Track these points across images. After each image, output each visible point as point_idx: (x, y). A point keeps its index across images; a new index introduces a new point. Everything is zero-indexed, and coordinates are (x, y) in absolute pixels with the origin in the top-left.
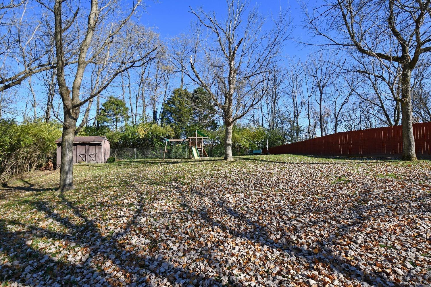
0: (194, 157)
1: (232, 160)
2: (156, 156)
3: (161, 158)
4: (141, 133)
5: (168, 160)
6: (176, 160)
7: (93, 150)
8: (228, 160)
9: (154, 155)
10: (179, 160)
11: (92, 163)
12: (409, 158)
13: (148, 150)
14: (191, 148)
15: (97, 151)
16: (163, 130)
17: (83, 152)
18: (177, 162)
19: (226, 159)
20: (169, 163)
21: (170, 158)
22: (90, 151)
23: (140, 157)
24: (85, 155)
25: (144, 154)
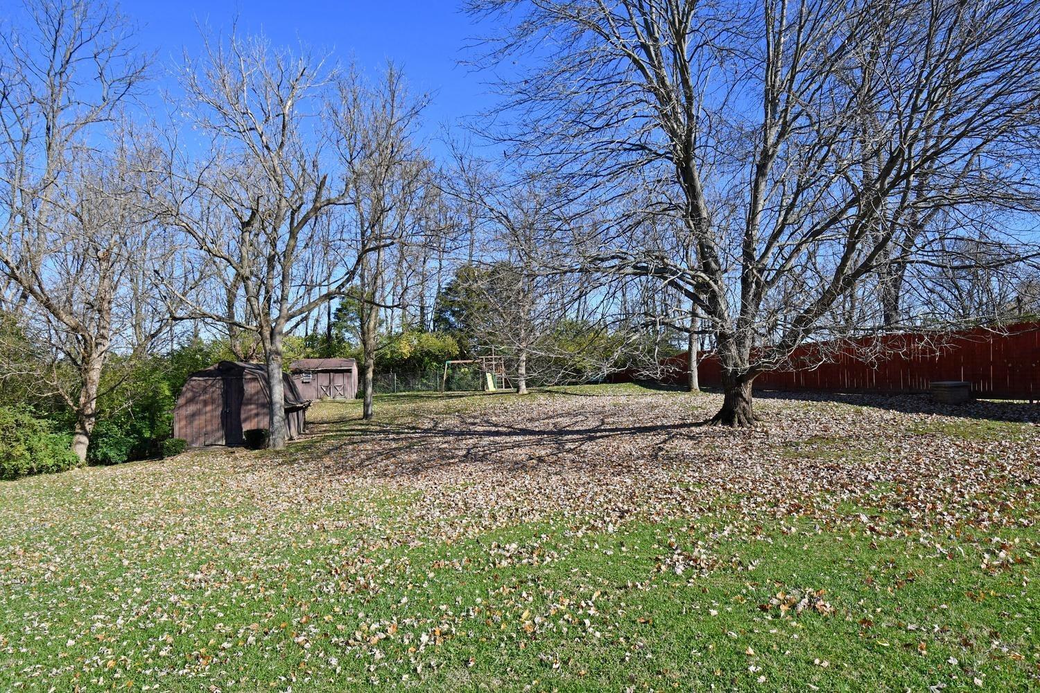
0: (488, 388)
1: (526, 392)
2: (428, 386)
3: (436, 390)
4: (405, 350)
5: (449, 392)
6: (460, 393)
7: (339, 380)
8: (521, 393)
9: (425, 384)
10: (465, 393)
11: (338, 398)
12: (689, 389)
13: (414, 377)
14: (484, 374)
15: (346, 381)
16: (439, 343)
17: (326, 383)
18: (461, 396)
19: (518, 392)
20: (451, 397)
21: (450, 389)
22: (336, 381)
23: (402, 389)
24: (328, 387)
25: (408, 383)
